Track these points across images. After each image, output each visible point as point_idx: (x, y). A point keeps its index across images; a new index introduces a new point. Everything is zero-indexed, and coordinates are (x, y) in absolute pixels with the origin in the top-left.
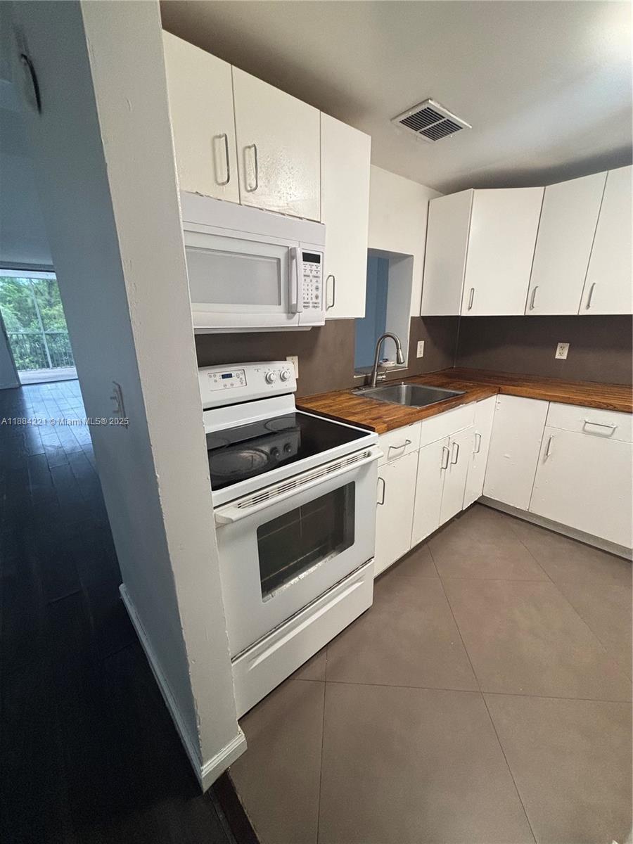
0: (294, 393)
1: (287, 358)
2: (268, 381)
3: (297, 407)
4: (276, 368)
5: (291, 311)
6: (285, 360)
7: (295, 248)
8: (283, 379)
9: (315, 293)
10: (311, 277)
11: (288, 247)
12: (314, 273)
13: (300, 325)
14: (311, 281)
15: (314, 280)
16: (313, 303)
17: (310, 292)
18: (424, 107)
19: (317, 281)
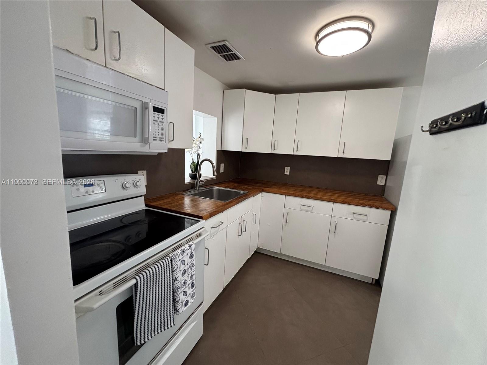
0: (143, 195)
1: (139, 172)
3: (146, 205)
4: (130, 179)
6: (137, 173)
7: (148, 103)
9: (161, 132)
11: (143, 101)
12: (161, 120)
13: (150, 151)
14: (158, 124)
16: (159, 138)
17: (157, 131)
18: (223, 43)
19: (162, 125)
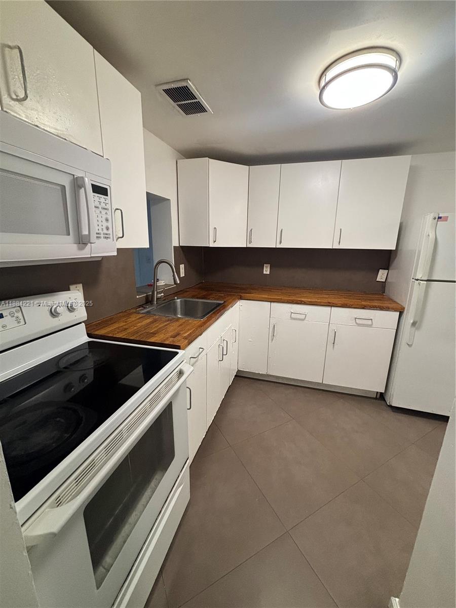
0: (83, 322)
2: (54, 314)
3: (89, 335)
4: (61, 299)
5: (82, 241)
6: (69, 290)
8: (71, 309)
9: (105, 224)
10: (100, 209)
11: (74, 175)
12: (103, 205)
13: (92, 256)
14: (101, 212)
15: (104, 212)
16: (104, 234)
17: (100, 224)
18: (183, 84)
19: (106, 213)
